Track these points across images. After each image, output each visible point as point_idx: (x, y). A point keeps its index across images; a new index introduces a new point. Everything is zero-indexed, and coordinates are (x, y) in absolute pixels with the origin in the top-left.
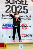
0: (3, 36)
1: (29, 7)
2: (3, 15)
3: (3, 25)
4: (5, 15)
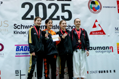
0: (17, 72)
1: (74, 6)
2: (16, 27)
3: (18, 49)
4: (22, 26)
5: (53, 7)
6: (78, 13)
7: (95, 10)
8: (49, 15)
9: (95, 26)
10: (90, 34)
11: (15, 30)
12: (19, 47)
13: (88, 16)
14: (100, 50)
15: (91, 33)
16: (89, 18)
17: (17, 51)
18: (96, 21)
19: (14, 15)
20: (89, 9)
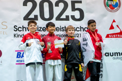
1: (87, 4)
2: (16, 29)
3: (19, 55)
4: (23, 28)
5: (61, 5)
6: (91, 12)
7: (112, 7)
8: (56, 14)
9: (112, 27)
10: (106, 37)
11: (15, 33)
12: (20, 53)
13: (104, 15)
14: (119, 56)
15: (108, 36)
16: (105, 18)
17: (17, 57)
18: (114, 21)
19: (14, 15)
20: (105, 6)
